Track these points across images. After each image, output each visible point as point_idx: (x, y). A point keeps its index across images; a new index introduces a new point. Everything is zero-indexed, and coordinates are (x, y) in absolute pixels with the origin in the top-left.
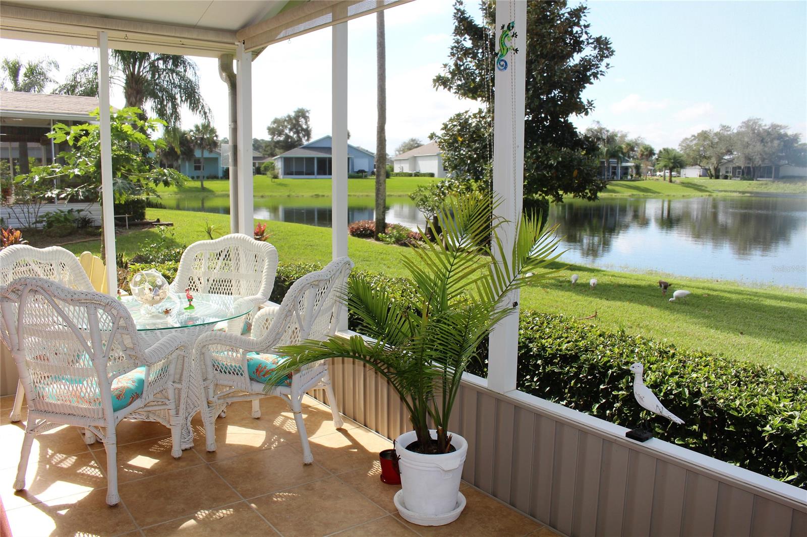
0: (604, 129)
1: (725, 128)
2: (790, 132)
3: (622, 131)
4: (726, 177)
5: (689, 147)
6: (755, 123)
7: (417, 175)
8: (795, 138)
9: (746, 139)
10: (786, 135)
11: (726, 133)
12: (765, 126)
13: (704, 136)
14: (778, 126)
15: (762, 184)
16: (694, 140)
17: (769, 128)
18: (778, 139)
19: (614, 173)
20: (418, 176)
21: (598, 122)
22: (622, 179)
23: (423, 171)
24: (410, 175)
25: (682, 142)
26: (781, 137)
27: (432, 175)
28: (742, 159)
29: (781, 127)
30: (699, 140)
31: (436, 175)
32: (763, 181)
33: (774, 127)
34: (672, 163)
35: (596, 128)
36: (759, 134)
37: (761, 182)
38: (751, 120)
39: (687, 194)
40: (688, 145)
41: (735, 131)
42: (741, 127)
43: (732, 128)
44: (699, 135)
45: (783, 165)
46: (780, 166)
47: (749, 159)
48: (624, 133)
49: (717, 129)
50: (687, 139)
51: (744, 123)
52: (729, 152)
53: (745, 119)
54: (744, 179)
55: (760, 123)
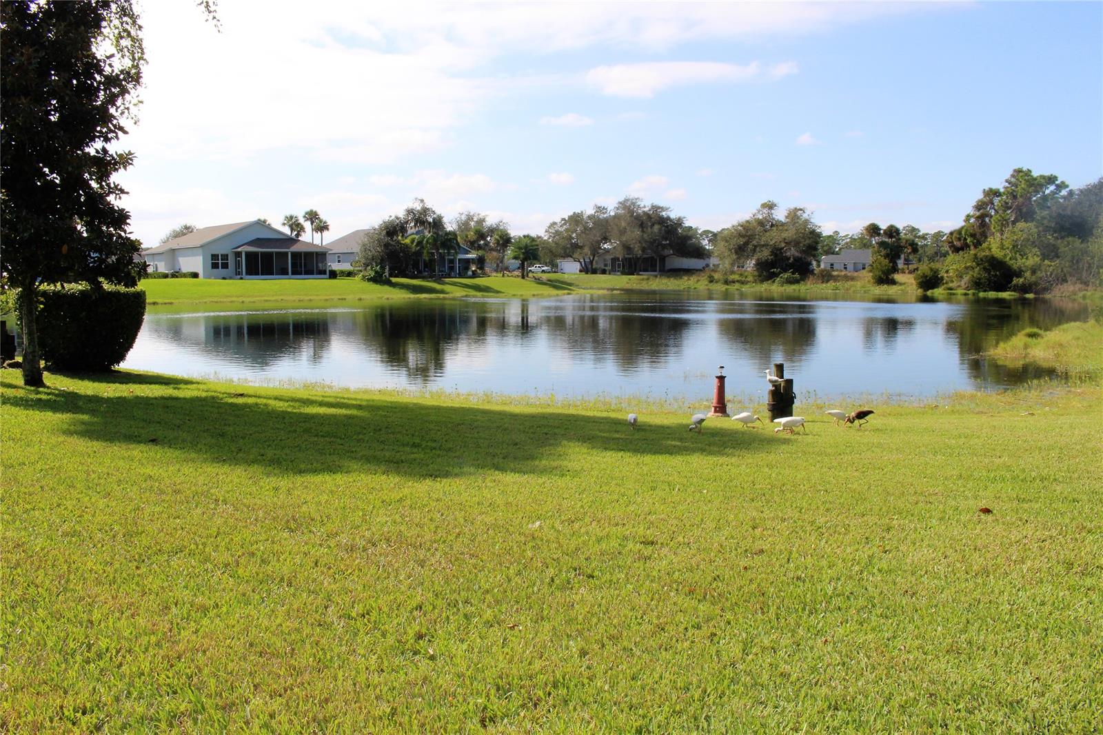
0: (428, 209)
1: (600, 209)
2: (673, 215)
3: (479, 214)
4: (604, 272)
5: (557, 233)
6: (633, 204)
7: (176, 275)
8: (679, 223)
9: (623, 224)
10: (668, 218)
11: (602, 216)
12: (645, 207)
13: (576, 219)
14: (659, 208)
15: (643, 279)
16: (565, 224)
17: (650, 210)
18: (659, 223)
19: (452, 269)
20: (177, 277)
21: (422, 201)
22: (461, 276)
23: (185, 270)
24: (166, 276)
25: (549, 227)
26: (663, 221)
27: (195, 275)
28: (620, 249)
29: (663, 209)
30: (570, 225)
31: (201, 275)
32: (645, 275)
33: (656, 208)
34: (523, 253)
35: (419, 208)
36: (638, 217)
37: (641, 277)
38: (628, 200)
39: (540, 292)
40: (557, 231)
41: (612, 214)
42: (618, 209)
43: (609, 209)
44: (570, 218)
45: (668, 256)
46: (665, 257)
47: (627, 248)
48: (481, 216)
49: (590, 211)
50: (555, 223)
51: (620, 203)
52: (606, 239)
53: (622, 199)
54: (624, 273)
55: (639, 203)
